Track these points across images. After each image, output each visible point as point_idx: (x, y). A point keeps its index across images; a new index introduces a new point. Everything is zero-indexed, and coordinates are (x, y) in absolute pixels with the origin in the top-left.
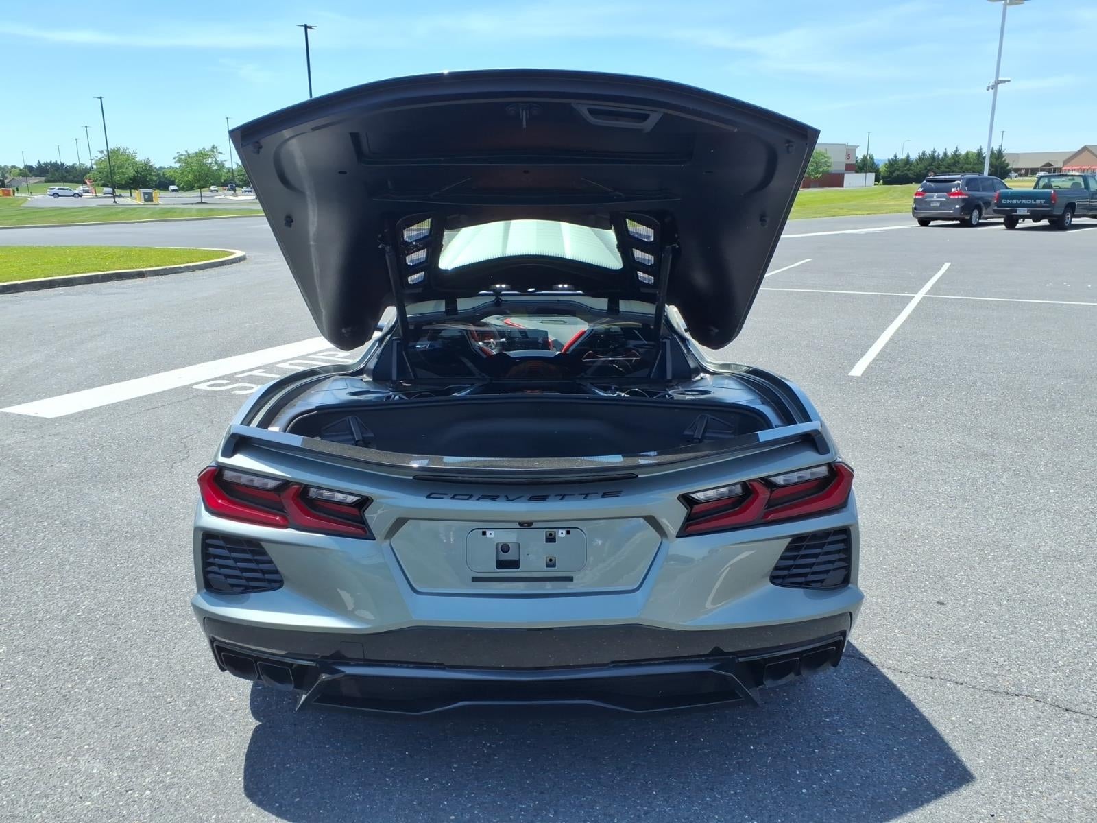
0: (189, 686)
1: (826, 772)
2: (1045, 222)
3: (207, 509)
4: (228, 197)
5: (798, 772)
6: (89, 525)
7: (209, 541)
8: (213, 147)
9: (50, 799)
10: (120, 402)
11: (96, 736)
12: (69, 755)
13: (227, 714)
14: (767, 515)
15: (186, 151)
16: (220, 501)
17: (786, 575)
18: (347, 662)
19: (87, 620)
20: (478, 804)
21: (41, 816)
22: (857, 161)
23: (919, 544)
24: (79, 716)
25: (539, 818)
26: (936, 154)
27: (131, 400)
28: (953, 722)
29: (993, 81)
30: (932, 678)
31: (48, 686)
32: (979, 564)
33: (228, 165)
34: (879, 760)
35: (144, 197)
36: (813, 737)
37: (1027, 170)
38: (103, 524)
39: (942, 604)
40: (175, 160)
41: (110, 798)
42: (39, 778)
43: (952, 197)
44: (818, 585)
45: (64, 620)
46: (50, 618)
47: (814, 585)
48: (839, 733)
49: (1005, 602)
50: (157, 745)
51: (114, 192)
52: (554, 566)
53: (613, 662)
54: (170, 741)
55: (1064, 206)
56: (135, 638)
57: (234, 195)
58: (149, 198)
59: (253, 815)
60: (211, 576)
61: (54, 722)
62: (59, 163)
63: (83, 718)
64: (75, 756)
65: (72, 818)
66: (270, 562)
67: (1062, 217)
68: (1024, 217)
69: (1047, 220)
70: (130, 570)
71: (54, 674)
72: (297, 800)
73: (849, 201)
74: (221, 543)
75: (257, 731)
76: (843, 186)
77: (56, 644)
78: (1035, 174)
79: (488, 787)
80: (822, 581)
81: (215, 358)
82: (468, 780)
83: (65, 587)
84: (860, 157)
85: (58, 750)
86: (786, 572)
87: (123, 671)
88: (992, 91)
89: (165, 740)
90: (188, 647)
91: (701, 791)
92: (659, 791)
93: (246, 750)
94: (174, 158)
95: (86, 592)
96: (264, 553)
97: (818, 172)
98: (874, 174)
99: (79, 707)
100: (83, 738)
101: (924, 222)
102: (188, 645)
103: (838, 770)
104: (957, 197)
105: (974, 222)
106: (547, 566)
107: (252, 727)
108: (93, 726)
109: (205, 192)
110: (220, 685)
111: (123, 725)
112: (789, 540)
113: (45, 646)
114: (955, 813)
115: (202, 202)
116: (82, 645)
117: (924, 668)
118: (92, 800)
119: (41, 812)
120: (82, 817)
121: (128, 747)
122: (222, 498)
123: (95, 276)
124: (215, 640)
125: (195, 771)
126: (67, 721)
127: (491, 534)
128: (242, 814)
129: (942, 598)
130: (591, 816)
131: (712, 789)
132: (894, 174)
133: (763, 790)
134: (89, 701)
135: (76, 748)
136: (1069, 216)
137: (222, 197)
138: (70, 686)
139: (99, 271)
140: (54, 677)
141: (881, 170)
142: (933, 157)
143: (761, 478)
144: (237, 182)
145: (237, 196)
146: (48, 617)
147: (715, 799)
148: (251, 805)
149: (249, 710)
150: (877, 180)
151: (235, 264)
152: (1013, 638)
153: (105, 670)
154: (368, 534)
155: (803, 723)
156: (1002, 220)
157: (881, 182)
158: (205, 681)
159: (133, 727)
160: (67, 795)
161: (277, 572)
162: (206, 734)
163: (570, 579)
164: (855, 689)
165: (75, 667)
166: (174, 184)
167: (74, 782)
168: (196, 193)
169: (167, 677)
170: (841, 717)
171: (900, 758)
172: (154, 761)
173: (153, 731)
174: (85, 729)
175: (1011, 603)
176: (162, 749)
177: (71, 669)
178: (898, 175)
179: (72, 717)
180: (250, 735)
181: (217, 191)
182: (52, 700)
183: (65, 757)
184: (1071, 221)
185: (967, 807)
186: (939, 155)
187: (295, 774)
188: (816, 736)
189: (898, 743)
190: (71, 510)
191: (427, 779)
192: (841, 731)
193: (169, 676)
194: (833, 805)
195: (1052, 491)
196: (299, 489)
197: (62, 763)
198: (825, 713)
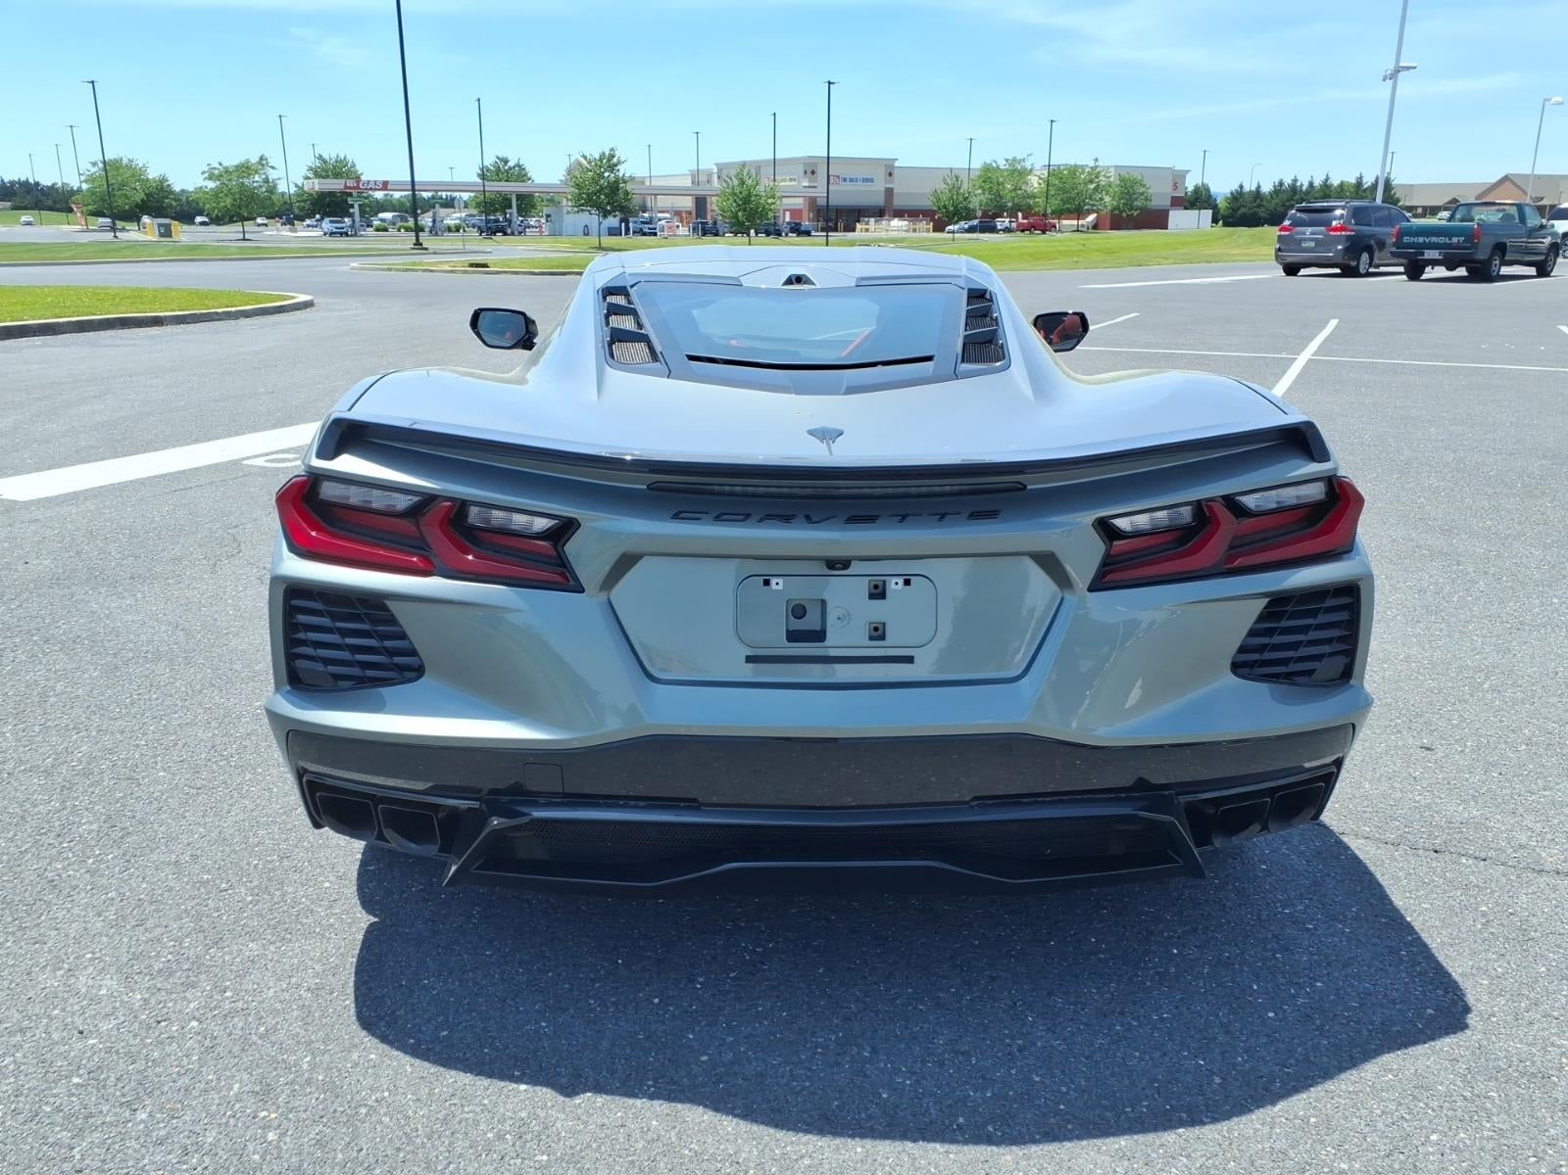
0: (256, 866)
1: (1301, 986)
2: (1462, 272)
3: (293, 549)
4: (284, 233)
5: (1255, 987)
6: (86, 642)
7: (295, 602)
8: (261, 158)
9: (29, 1034)
10: (131, 481)
11: (105, 939)
12: (60, 969)
13: (320, 906)
14: (1231, 559)
15: (221, 164)
16: (313, 534)
17: (1256, 661)
18: (535, 799)
19: (87, 773)
20: (745, 1037)
21: (15, 1062)
22: (1186, 193)
23: (1375, 669)
24: (76, 911)
25: (848, 1059)
26: (1298, 184)
27: (149, 478)
28: (1484, 915)
29: (1392, 68)
30: (1436, 852)
31: (23, 867)
32: (1471, 695)
33: (282, 188)
34: (1382, 969)
35: (159, 231)
36: (1270, 936)
37: (1425, 208)
38: (109, 641)
39: (1428, 749)
40: (204, 176)
41: (130, 1032)
42: (8, 1003)
43: (1331, 233)
44: (1305, 679)
45: (48, 773)
46: (25, 770)
47: (1297, 679)
48: (1308, 930)
49: (1524, 747)
50: (207, 953)
51: (114, 223)
52: (882, 637)
53: (976, 798)
54: (228, 946)
55: (1491, 246)
56: (164, 797)
57: (291, 230)
58: (166, 233)
59: (373, 1056)
60: (300, 663)
61: (34, 919)
62: (31, 181)
63: (83, 913)
64: (70, 970)
65: (66, 1063)
66: (403, 636)
67: (1487, 263)
68: (1434, 263)
69: (1464, 269)
70: (154, 703)
71: (33, 850)
72: (445, 1033)
73: (1176, 249)
74: (318, 605)
75: (371, 931)
76: (1166, 228)
77: (35, 806)
78: (1436, 214)
79: (758, 1012)
80: (1310, 672)
81: (274, 426)
82: (724, 1001)
83: (49, 727)
84: (1190, 188)
85: (41, 960)
86: (1256, 656)
87: (148, 846)
88: (1389, 83)
89: (220, 944)
90: (253, 810)
91: (1105, 1016)
92: (1037, 1016)
93: (355, 960)
94: (203, 173)
95: (84, 733)
96: (393, 621)
97: (1132, 208)
98: (1211, 211)
99: (75, 897)
100: (83, 943)
101: (1291, 270)
102: (251, 807)
103: (1318, 984)
104: (1339, 233)
105: (1362, 271)
106: (871, 638)
107: (363, 925)
108: (99, 925)
109: (249, 226)
110: (306, 864)
111: (149, 924)
112: (1265, 601)
113: (18, 810)
114: (1518, 1046)
115: (244, 239)
116: (80, 808)
117: (1422, 838)
118: (100, 1036)
119: (13, 1055)
120: (84, 1062)
121: (158, 955)
122: (318, 529)
123: (87, 321)
124: (306, 771)
125: (272, 990)
126: (57, 918)
127: (778, 584)
128: (355, 1056)
129: (1426, 741)
130: (933, 1054)
131: (1122, 1013)
132: (1239, 212)
133: (1204, 1013)
134: (92, 889)
135: (72, 958)
136: (1497, 262)
137: (275, 233)
138: (60, 867)
139: (94, 314)
140: (33, 854)
141: (1220, 206)
142: (1294, 189)
143: (1223, 497)
144: (296, 211)
145: (296, 232)
146: (22, 768)
147: (1130, 1028)
148: (370, 1041)
149: (356, 901)
150: (1215, 220)
151: (297, 312)
152: (1547, 796)
153: (117, 843)
154: (572, 582)
155: (1249, 916)
156: (1401, 269)
157: (1221, 222)
158: (282, 858)
159: (166, 927)
160: (57, 1029)
161: (413, 653)
162: (289, 936)
163: (910, 660)
164: (1321, 867)
165: (67, 840)
166: (201, 214)
167: (68, 1009)
168: (237, 227)
169: (219, 854)
170: (1308, 907)
171: (1413, 966)
172: (203, 977)
173: (200, 932)
174: (85, 929)
175: (1534, 749)
176: (216, 959)
177: (61, 843)
178: (1245, 214)
179: (64, 912)
180: (360, 937)
181: (266, 225)
182: (30, 888)
183: (54, 971)
184: (1499, 270)
185: (1535, 1036)
186: (1302, 185)
187: (438, 994)
188: (1273, 935)
189: (1405, 943)
190: (57, 622)
191: (656, 1001)
192: (1310, 926)
193: (223, 851)
194: (1320, 1034)
195: (1555, 601)
196: (450, 508)
197: (51, 981)
198: (1280, 901)
